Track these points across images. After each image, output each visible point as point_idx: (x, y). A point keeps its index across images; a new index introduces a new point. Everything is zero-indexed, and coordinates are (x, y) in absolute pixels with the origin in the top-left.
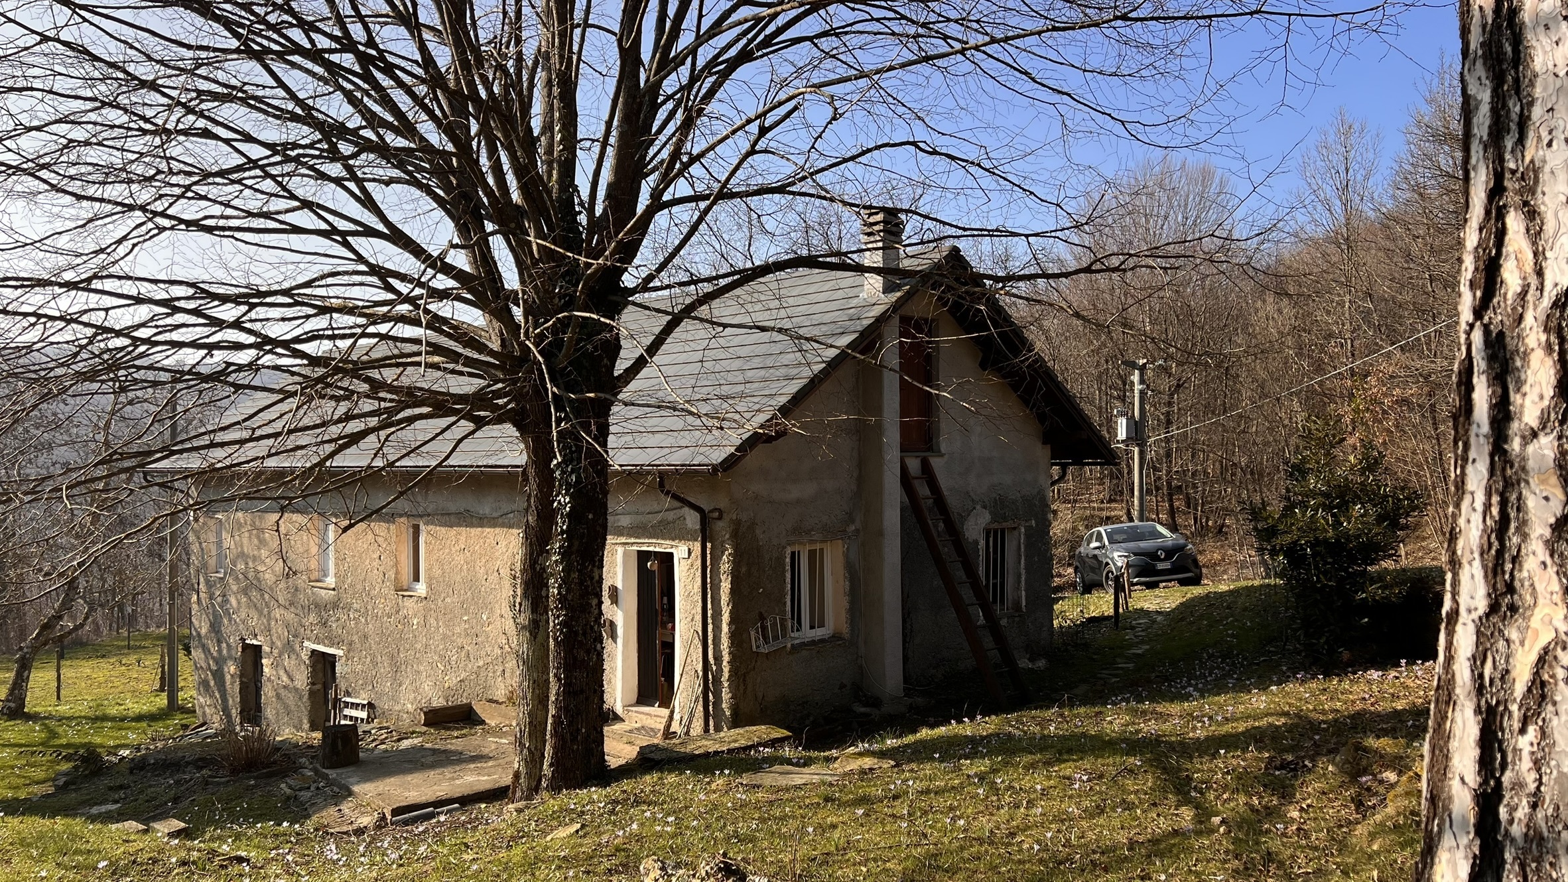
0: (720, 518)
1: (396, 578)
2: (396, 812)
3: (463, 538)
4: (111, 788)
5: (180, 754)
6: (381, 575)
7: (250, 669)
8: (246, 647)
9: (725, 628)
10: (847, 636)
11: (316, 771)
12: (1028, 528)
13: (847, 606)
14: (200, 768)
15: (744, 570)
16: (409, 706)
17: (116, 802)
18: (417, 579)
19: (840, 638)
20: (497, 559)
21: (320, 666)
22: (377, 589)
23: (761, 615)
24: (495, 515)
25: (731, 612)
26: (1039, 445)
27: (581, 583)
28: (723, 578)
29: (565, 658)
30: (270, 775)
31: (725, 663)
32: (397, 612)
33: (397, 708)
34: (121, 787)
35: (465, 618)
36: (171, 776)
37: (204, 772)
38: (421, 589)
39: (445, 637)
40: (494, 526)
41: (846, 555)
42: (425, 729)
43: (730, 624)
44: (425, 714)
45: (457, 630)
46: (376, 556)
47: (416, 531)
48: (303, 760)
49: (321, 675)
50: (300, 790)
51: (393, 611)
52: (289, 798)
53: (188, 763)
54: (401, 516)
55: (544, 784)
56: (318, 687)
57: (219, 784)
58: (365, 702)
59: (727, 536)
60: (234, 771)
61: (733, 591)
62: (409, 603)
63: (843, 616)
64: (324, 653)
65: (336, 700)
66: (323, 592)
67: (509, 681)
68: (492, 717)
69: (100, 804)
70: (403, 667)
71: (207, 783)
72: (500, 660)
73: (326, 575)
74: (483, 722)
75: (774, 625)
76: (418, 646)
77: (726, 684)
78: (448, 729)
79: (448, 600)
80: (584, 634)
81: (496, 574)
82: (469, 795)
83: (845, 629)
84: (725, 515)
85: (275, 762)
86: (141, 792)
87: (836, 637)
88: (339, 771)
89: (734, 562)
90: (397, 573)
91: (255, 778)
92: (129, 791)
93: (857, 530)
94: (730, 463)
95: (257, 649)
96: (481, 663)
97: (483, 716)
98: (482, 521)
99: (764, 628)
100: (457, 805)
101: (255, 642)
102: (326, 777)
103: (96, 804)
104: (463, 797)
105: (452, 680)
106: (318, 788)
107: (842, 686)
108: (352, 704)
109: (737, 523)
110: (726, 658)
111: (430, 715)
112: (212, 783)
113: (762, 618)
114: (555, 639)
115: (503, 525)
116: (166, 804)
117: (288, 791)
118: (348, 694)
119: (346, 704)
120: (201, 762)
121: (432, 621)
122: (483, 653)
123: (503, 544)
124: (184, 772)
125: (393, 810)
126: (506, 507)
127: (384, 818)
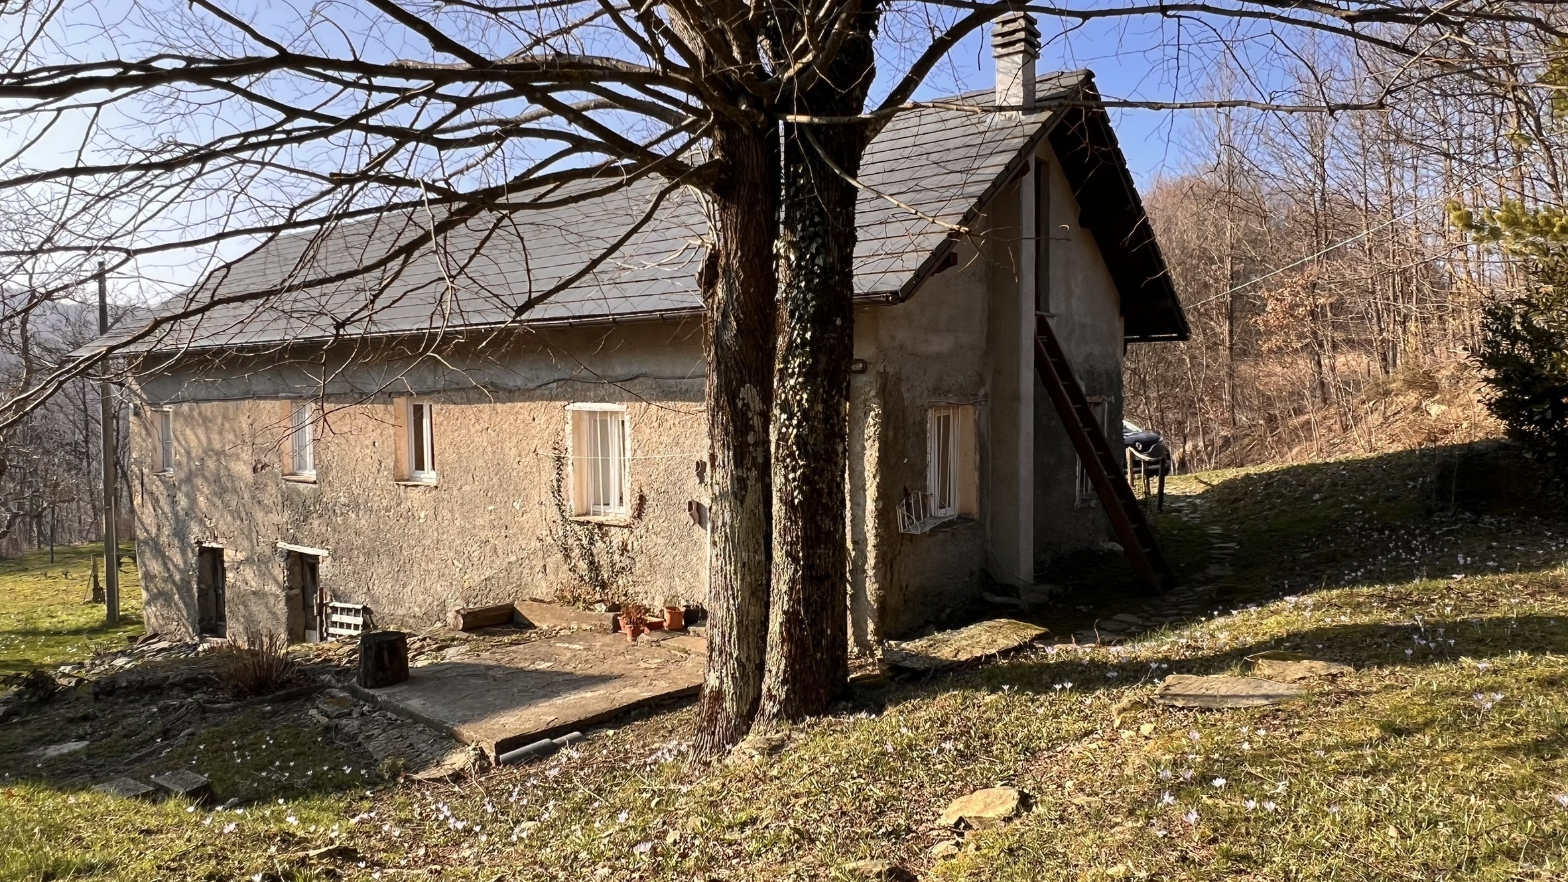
0: (862, 371)
1: (396, 467)
2: (502, 747)
3: (486, 417)
4: (71, 721)
5: (161, 674)
6: (376, 465)
7: (209, 576)
8: (204, 551)
9: (870, 506)
10: (977, 517)
11: (353, 691)
12: (1110, 403)
13: (977, 481)
14: (190, 692)
15: (891, 434)
16: (417, 609)
17: (80, 738)
18: (420, 466)
19: (969, 520)
20: (534, 437)
21: (297, 569)
22: (371, 480)
23: (905, 490)
24: (531, 385)
25: (879, 487)
26: (1117, 315)
27: (826, 419)
28: (868, 444)
29: (804, 528)
30: (288, 698)
31: (869, 548)
32: (399, 504)
33: (401, 612)
34: (85, 718)
35: (491, 508)
36: (152, 702)
37: (199, 696)
38: (429, 476)
39: (462, 531)
40: (531, 399)
41: (977, 423)
42: (464, 635)
43: (877, 500)
44: (464, 617)
45: (480, 521)
46: (369, 442)
47: (418, 410)
48: (327, 677)
49: (299, 578)
50: (340, 716)
51: (393, 503)
52: (327, 729)
53: (173, 685)
54: (400, 394)
56: (296, 591)
57: (220, 711)
58: (360, 607)
59: (873, 393)
60: (239, 695)
61: (882, 461)
62: (414, 494)
63: (973, 495)
64: (301, 554)
65: (322, 605)
66: (301, 486)
67: (551, 577)
68: (544, 620)
69: (59, 741)
70: (408, 566)
71: (204, 711)
72: (540, 554)
73: (302, 467)
74: (531, 626)
75: (917, 502)
76: (427, 542)
77: (871, 573)
78: (493, 634)
79: (467, 488)
80: (830, 494)
81: (532, 455)
82: (587, 719)
83: (974, 509)
84: (870, 367)
85: (289, 681)
86: (114, 723)
87: (963, 518)
88: (388, 690)
89: (882, 424)
90: (396, 461)
91: (270, 702)
92: (96, 723)
93: (986, 395)
94: (909, 290)
95: (217, 554)
96: (513, 558)
97: (531, 618)
98: (510, 394)
99: (908, 506)
100: (576, 734)
101: (214, 545)
102: (372, 699)
103: (52, 742)
104: (580, 721)
105: (474, 578)
106: (362, 714)
107: (972, 574)
108: (343, 609)
109: (884, 377)
110: (871, 541)
111: (470, 618)
112: (212, 710)
113: (907, 495)
114: (788, 503)
115: (541, 398)
116: (153, 739)
117: (324, 720)
118: (336, 597)
119: (335, 610)
120: (190, 685)
121: (445, 512)
122: (515, 547)
123: (542, 420)
124: (170, 697)
125: (497, 745)
126: (545, 376)
127: (482, 756)
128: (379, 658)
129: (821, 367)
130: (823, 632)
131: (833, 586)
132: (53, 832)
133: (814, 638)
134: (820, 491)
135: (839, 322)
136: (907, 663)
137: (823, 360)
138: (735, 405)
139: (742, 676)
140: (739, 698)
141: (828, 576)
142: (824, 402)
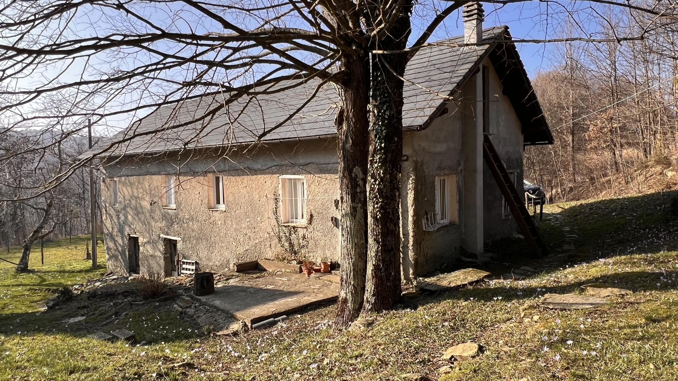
0: (407, 160)
1: (208, 203)
2: (254, 321)
3: (245, 181)
4: (79, 308)
5: (114, 289)
6: (200, 202)
7: (133, 249)
8: (130, 238)
9: (410, 219)
10: (458, 223)
11: (192, 297)
12: (517, 173)
13: (457, 207)
14: (126, 297)
15: (419, 187)
16: (217, 263)
17: (83, 315)
18: (218, 202)
19: (454, 225)
20: (265, 190)
21: (168, 246)
22: (198, 208)
23: (426, 212)
24: (264, 168)
25: (414, 210)
26: (520, 134)
27: (391, 181)
28: (409, 192)
29: (382, 229)
30: (166, 300)
31: (410, 237)
32: (210, 219)
33: (211, 264)
34: (84, 307)
35: (248, 220)
36: (111, 301)
37: (129, 299)
38: (222, 207)
39: (236, 230)
40: (264, 174)
41: (458, 182)
42: (237, 274)
43: (413, 216)
44: (237, 266)
45: (243, 226)
46: (197, 192)
47: (217, 179)
48: (181, 291)
49: (169, 250)
50: (186, 308)
51: (208, 218)
52: (181, 313)
53: (119, 294)
54: (210, 172)
55: (368, 306)
56: (168, 255)
57: (138, 305)
58: (194, 262)
59: (411, 169)
60: (145, 298)
61: (415, 199)
62: (216, 214)
63: (456, 213)
64: (170, 239)
65: (178, 261)
66: (170, 211)
67: (273, 249)
68: (270, 267)
69: (74, 317)
70: (214, 244)
71: (131, 305)
72: (269, 240)
73: (170, 203)
74: (265, 270)
75: (431, 217)
76: (222, 234)
77: (411, 248)
78: (249, 273)
79: (238, 212)
80: (393, 214)
81: (265, 197)
82: (289, 310)
83: (457, 220)
84: (410, 158)
85: (165, 293)
86: (96, 310)
87: (452, 224)
88: (206, 297)
89: (415, 183)
90: (209, 200)
91: (158, 301)
92: (89, 309)
93: (461, 170)
95: (136, 239)
96: (257, 241)
97: (265, 267)
98: (255, 172)
99: (427, 219)
100: (285, 316)
101: (135, 236)
102: (199, 301)
103: (72, 317)
104: (286, 311)
105: (241, 250)
106: (196, 307)
107: (456, 248)
108: (187, 263)
109: (416, 162)
110: (411, 234)
111: (239, 267)
112: (135, 304)
113: (427, 214)
114: (375, 218)
115: (269, 173)
116: (111, 316)
117: (180, 309)
118: (184, 257)
119: (184, 263)
120: (126, 294)
121: (229, 222)
122: (258, 236)
123: (269, 182)
124: (118, 299)
125: (251, 321)
126: (270, 164)
127: (245, 325)
128: (202, 283)
129: (388, 159)
130: (390, 274)
131: (395, 254)
132: (73, 354)
133: (386, 276)
134: (389, 213)
135: (396, 139)
136: (427, 288)
137: (389, 156)
138: (351, 176)
139: (355, 293)
140: (354, 302)
141: (392, 249)
142: (390, 174)
